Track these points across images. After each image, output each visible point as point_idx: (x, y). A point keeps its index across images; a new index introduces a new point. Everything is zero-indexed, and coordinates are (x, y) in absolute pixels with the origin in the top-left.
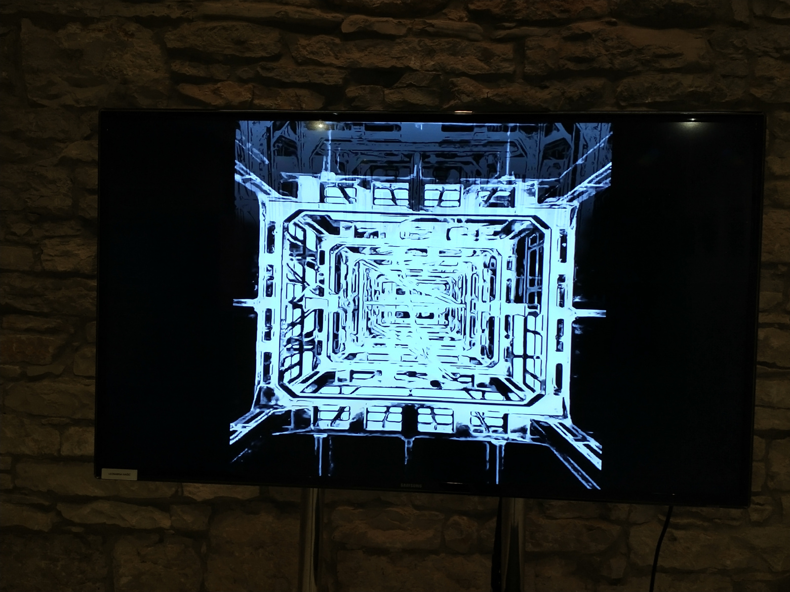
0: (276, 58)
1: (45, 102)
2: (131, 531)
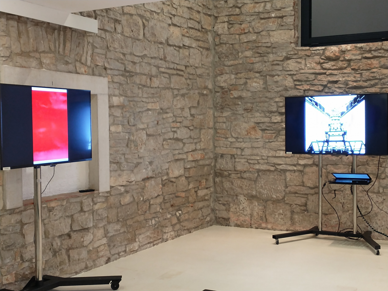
0: (314, 80)
1: (272, 91)
2: (289, 170)
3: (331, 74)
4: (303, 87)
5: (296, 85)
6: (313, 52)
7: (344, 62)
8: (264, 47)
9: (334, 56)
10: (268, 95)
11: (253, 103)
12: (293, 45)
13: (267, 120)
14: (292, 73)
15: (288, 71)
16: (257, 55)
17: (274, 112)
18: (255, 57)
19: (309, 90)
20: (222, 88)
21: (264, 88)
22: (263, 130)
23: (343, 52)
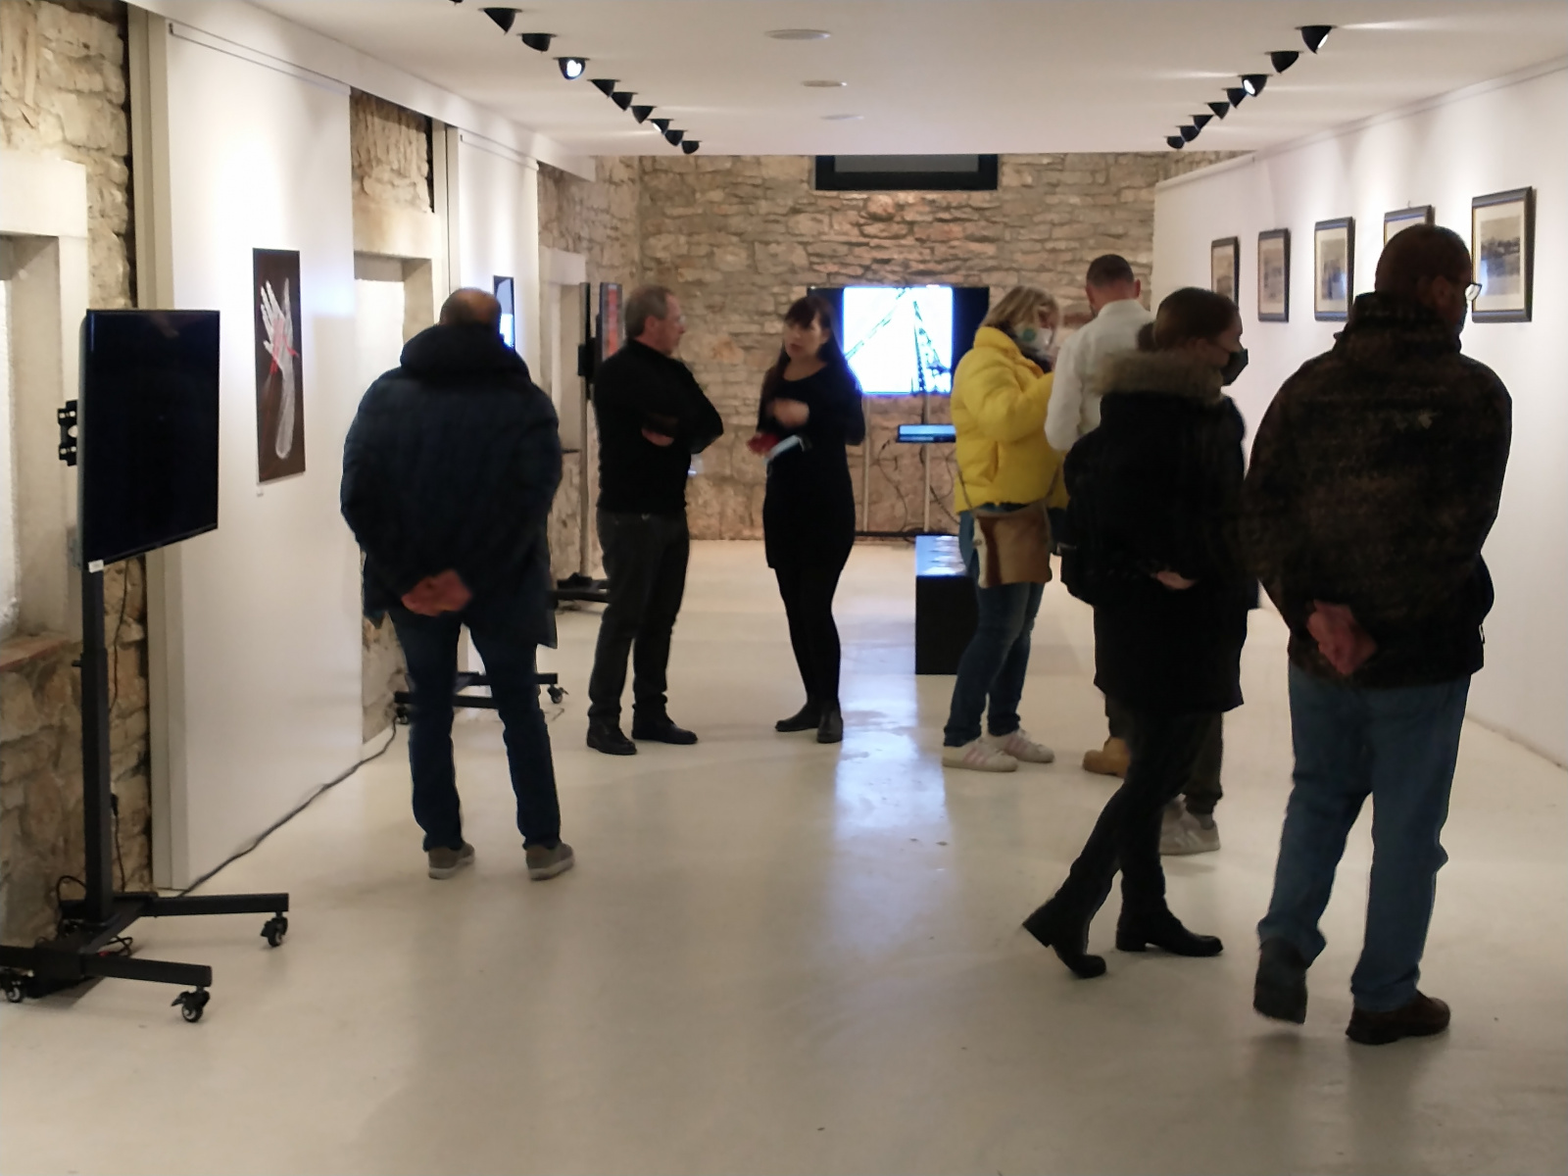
0: (847, 255)
1: (764, 272)
3: (879, 247)
4: (826, 268)
5: (812, 263)
6: (845, 202)
7: (902, 226)
8: (747, 184)
9: (884, 214)
10: (758, 280)
11: (725, 295)
12: (805, 186)
13: (754, 328)
14: (805, 239)
15: (797, 235)
16: (735, 200)
17: (769, 314)
18: (730, 204)
19: (837, 274)
20: (659, 261)
21: (749, 266)
22: (747, 349)
23: (900, 207)
